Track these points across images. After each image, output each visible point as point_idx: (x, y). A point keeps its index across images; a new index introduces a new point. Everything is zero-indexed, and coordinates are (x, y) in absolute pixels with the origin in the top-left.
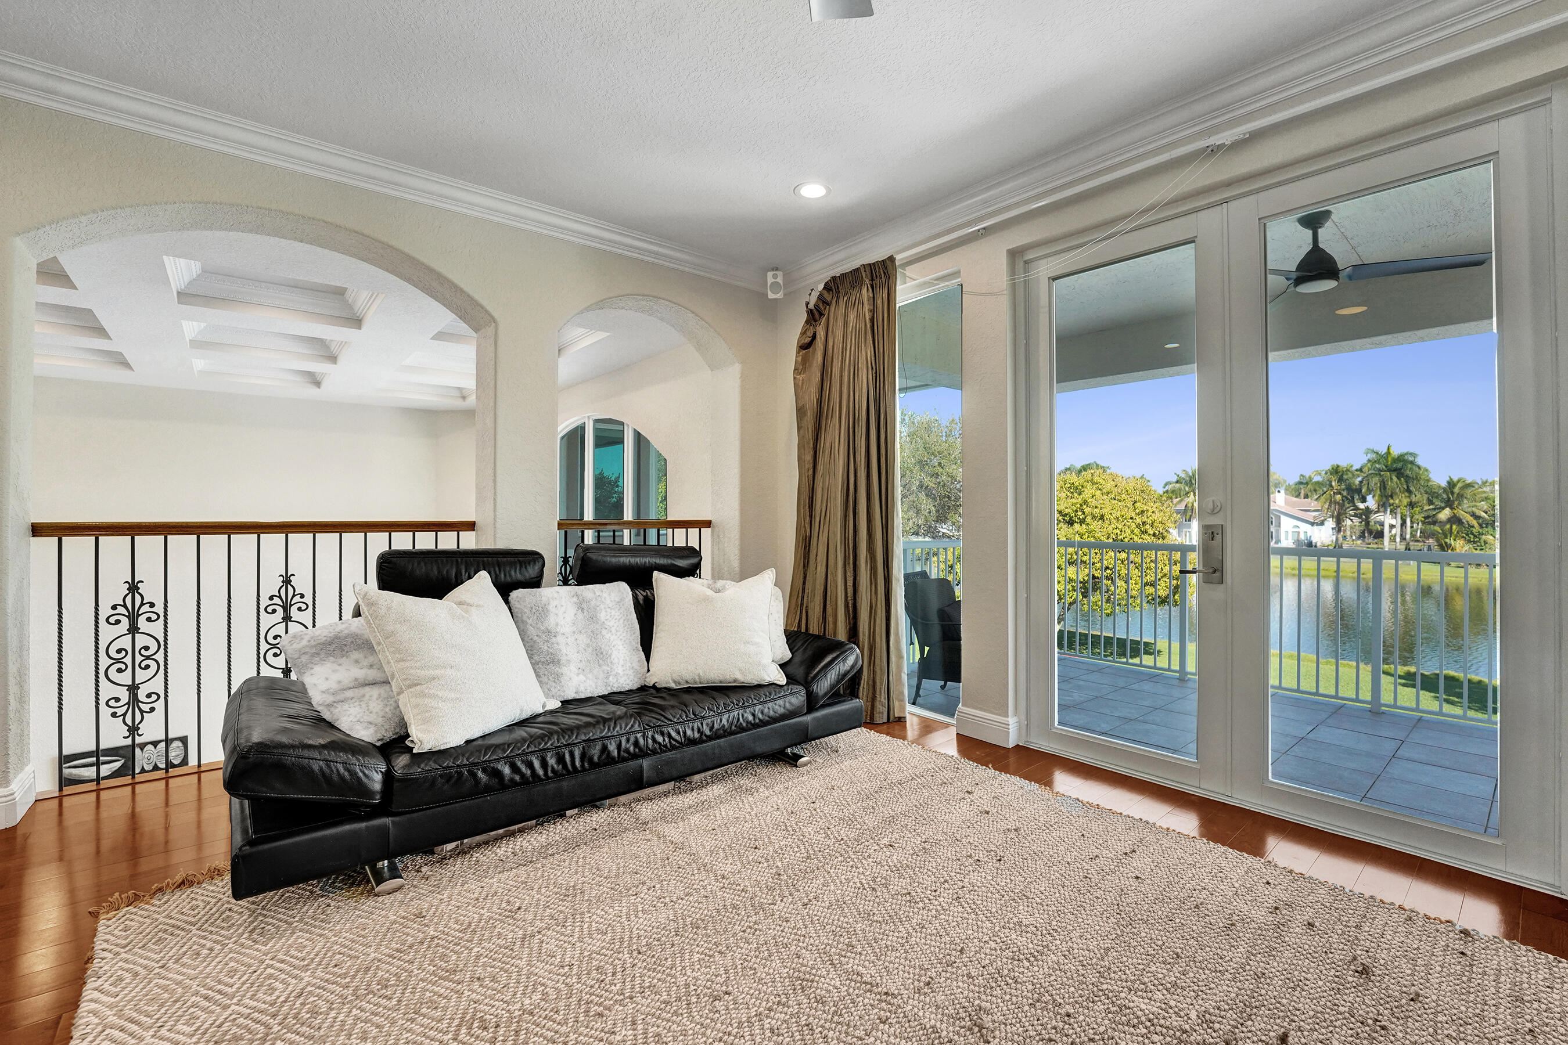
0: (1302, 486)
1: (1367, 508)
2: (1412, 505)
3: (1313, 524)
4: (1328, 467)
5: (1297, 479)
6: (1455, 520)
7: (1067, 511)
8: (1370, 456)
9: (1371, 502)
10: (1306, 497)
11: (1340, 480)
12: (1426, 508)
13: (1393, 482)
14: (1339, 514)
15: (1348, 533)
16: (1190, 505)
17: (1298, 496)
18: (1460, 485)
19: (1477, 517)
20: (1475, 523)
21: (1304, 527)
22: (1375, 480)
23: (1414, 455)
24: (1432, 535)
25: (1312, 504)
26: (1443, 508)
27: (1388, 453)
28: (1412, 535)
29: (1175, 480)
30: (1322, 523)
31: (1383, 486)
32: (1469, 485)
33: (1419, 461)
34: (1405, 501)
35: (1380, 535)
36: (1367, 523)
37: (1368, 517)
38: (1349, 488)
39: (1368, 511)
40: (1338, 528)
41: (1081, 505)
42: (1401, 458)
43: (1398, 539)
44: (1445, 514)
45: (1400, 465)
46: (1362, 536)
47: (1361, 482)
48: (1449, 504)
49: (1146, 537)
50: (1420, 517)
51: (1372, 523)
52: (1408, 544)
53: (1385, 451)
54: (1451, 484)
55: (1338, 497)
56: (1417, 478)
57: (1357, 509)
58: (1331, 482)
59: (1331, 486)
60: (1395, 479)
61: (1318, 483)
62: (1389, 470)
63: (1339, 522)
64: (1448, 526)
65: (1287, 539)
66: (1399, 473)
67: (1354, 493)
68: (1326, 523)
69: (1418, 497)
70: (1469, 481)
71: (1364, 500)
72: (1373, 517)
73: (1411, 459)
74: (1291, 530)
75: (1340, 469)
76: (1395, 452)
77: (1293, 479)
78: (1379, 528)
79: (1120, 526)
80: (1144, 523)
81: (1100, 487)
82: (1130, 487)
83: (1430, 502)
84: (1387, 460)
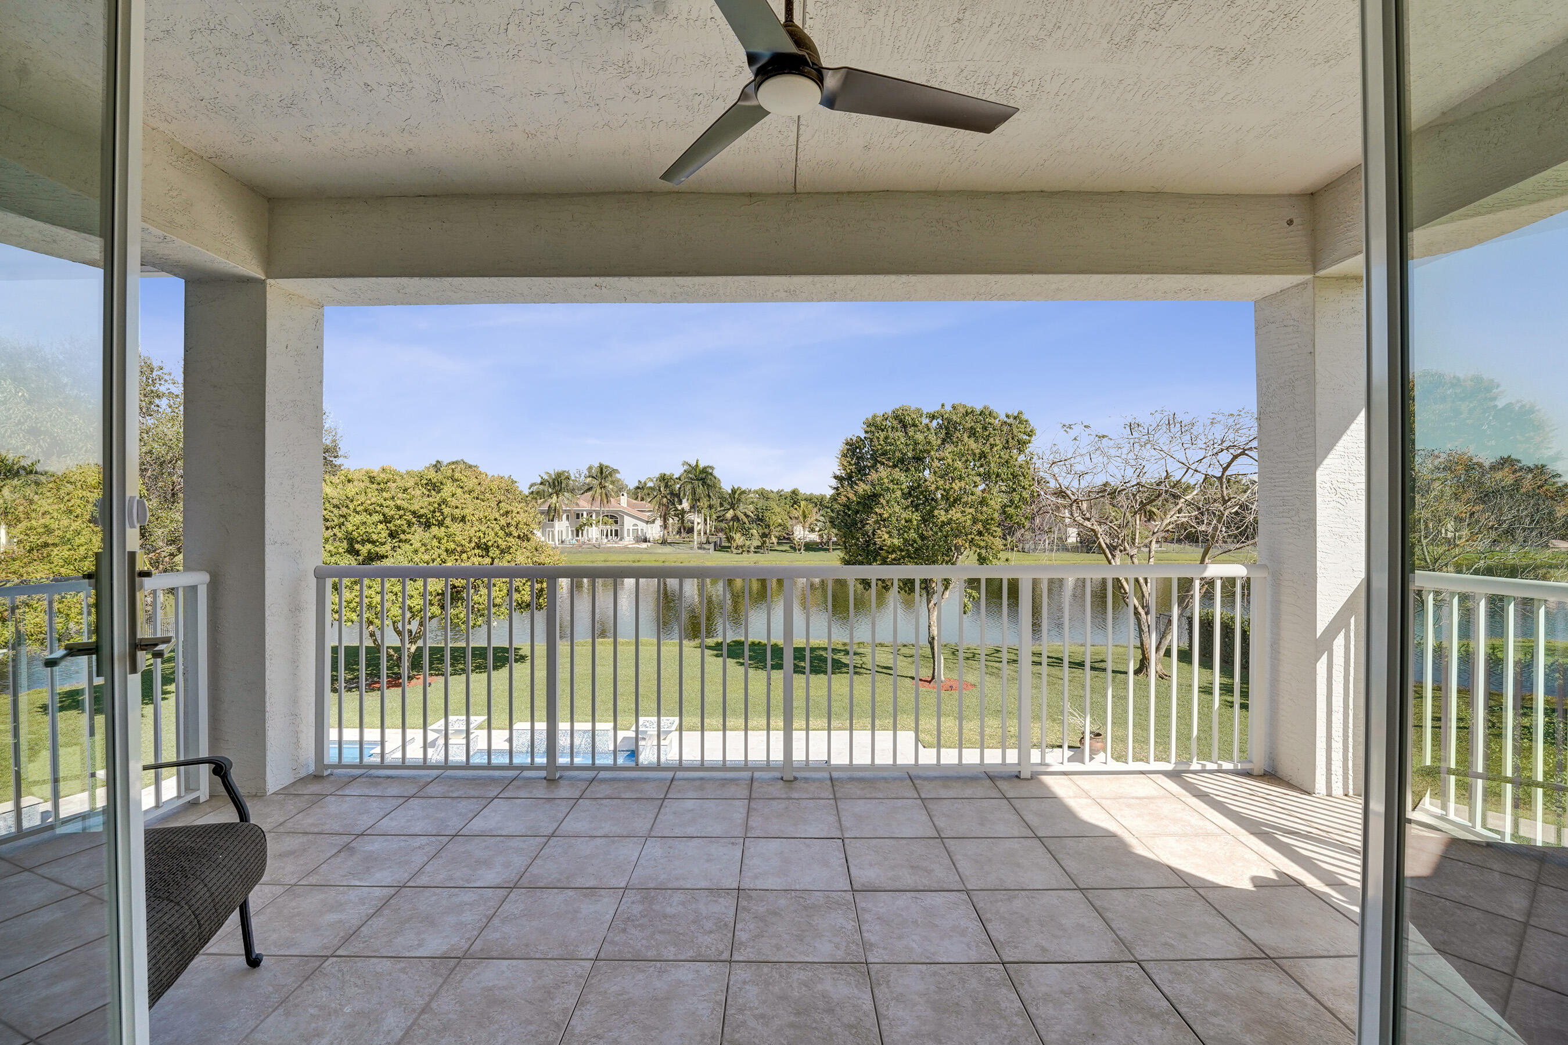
0: (639, 491)
1: (683, 509)
2: (710, 507)
3: (647, 522)
4: (657, 475)
5: (637, 484)
6: (735, 518)
7: (422, 512)
8: (686, 467)
9: (686, 505)
10: (642, 499)
11: (666, 486)
12: (719, 509)
13: (700, 490)
14: (665, 514)
15: (670, 529)
16: (553, 506)
17: (636, 499)
18: (738, 492)
19: (747, 516)
20: (746, 520)
21: (642, 525)
22: (689, 486)
23: (712, 468)
24: (722, 530)
25: (647, 505)
26: (729, 509)
27: (697, 465)
28: (710, 531)
29: (539, 482)
30: (653, 522)
31: (694, 493)
32: (744, 492)
33: (716, 473)
34: (707, 504)
35: (690, 530)
36: (683, 522)
37: (683, 517)
38: (672, 494)
39: (683, 512)
40: (665, 526)
41: (439, 505)
42: (704, 471)
43: (702, 534)
44: (730, 514)
45: (704, 476)
46: (679, 532)
47: (680, 488)
48: (733, 506)
49: (511, 539)
50: (714, 517)
51: (686, 522)
52: (708, 538)
53: (695, 464)
54: (734, 491)
55: (665, 500)
56: (714, 486)
57: (676, 510)
58: (660, 487)
59: (660, 490)
60: (701, 487)
61: (650, 488)
62: (697, 480)
63: (665, 520)
64: (731, 523)
65: (628, 535)
66: (704, 483)
67: (676, 497)
68: (656, 522)
69: (715, 502)
70: (743, 489)
71: (681, 503)
72: (686, 516)
73: (710, 471)
74: (631, 528)
75: (666, 477)
76: (701, 465)
77: (632, 485)
78: (690, 525)
79: (483, 529)
80: (508, 525)
81: (462, 484)
82: (494, 487)
83: (721, 505)
84: (696, 470)
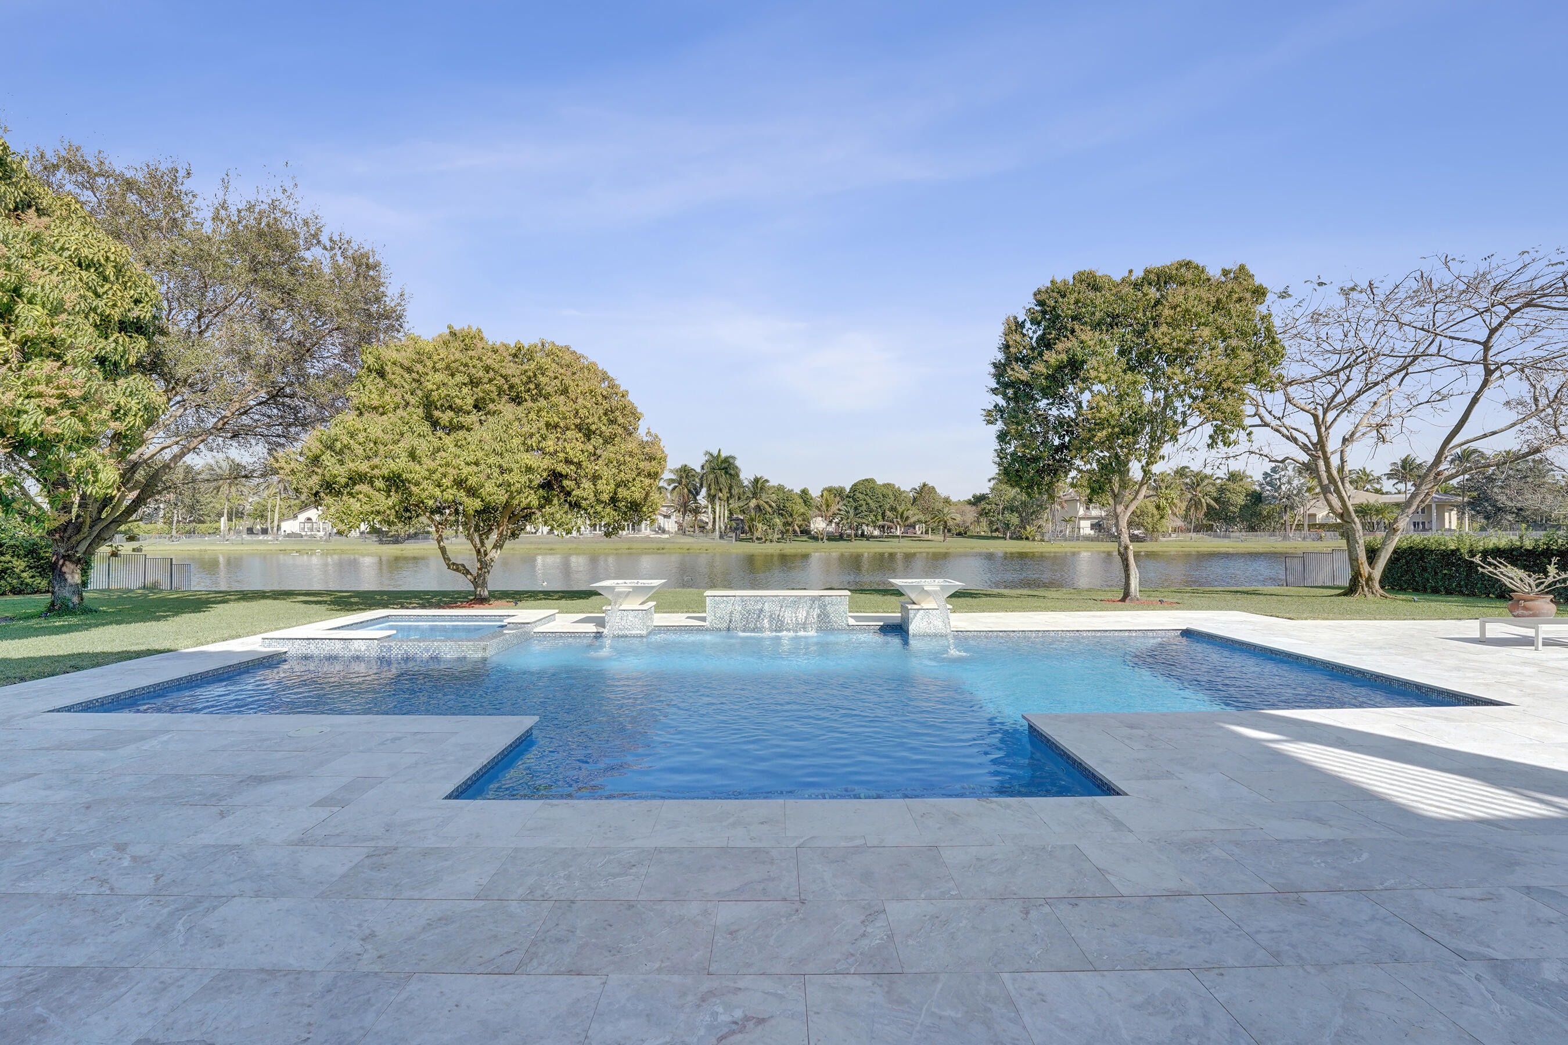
2: (732, 496)
6: (758, 507)
8: (707, 457)
11: (687, 477)
13: (723, 479)
18: (760, 481)
19: (769, 506)
20: (768, 509)
22: (711, 477)
23: (734, 458)
26: (750, 499)
27: (719, 455)
31: (717, 482)
32: (766, 482)
33: (738, 463)
34: (728, 494)
38: (692, 484)
42: (726, 460)
44: (753, 503)
45: (726, 465)
48: (755, 495)
53: (717, 453)
54: (756, 481)
55: (685, 490)
56: (736, 476)
58: (681, 478)
60: (723, 476)
62: (719, 469)
63: (683, 515)
64: (754, 512)
66: (725, 471)
70: (765, 479)
73: (732, 461)
75: (687, 468)
76: (723, 455)
84: (718, 460)
